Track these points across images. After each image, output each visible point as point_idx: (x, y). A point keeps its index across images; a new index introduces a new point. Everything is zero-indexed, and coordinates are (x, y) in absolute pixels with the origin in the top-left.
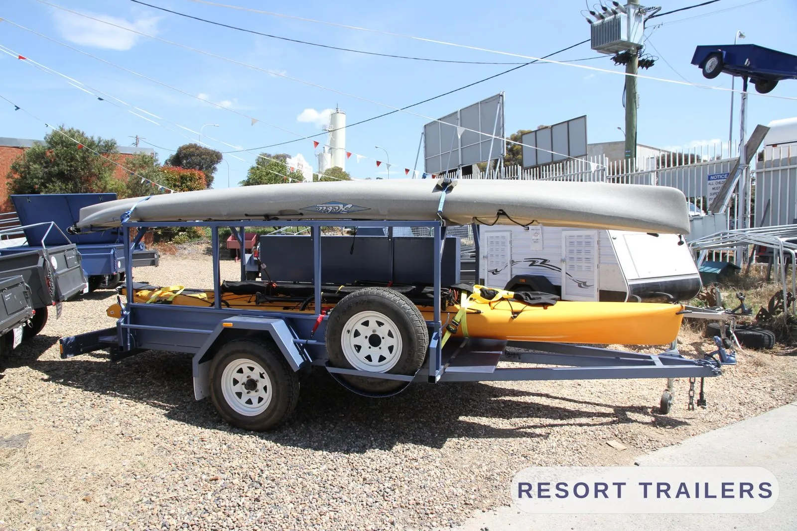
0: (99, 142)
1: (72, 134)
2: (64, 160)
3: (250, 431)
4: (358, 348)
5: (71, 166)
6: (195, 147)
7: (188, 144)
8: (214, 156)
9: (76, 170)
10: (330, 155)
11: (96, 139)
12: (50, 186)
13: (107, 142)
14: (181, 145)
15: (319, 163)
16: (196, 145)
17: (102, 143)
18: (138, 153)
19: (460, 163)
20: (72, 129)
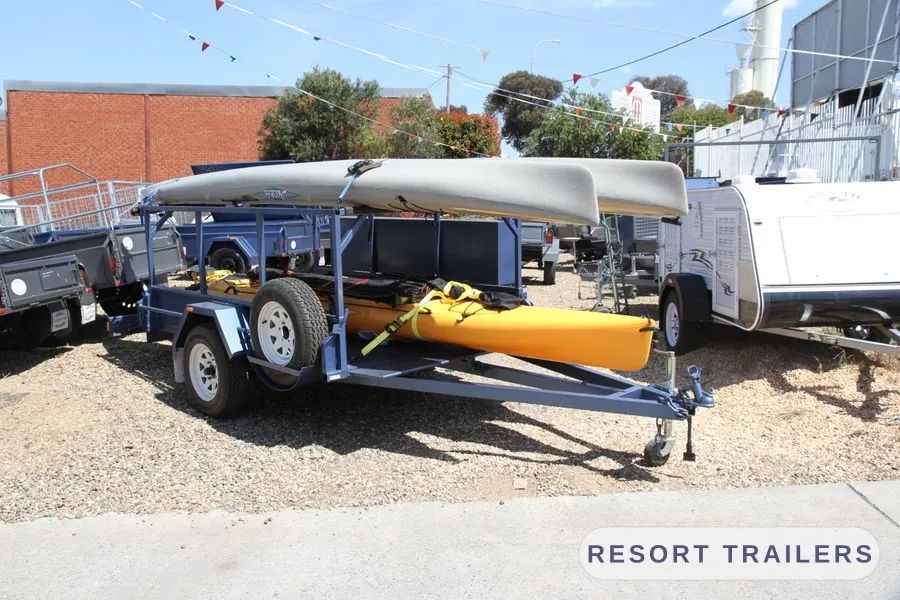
0: (358, 85)
1: (326, 77)
2: (315, 110)
3: (206, 415)
4: (274, 339)
5: (323, 118)
6: (525, 75)
7: (515, 72)
8: (552, 87)
9: (329, 123)
10: (751, 70)
11: (353, 82)
12: (300, 145)
13: (367, 84)
14: (506, 74)
15: (732, 86)
16: (526, 73)
17: (361, 86)
18: (407, 96)
19: (837, 87)
20: (328, 69)
